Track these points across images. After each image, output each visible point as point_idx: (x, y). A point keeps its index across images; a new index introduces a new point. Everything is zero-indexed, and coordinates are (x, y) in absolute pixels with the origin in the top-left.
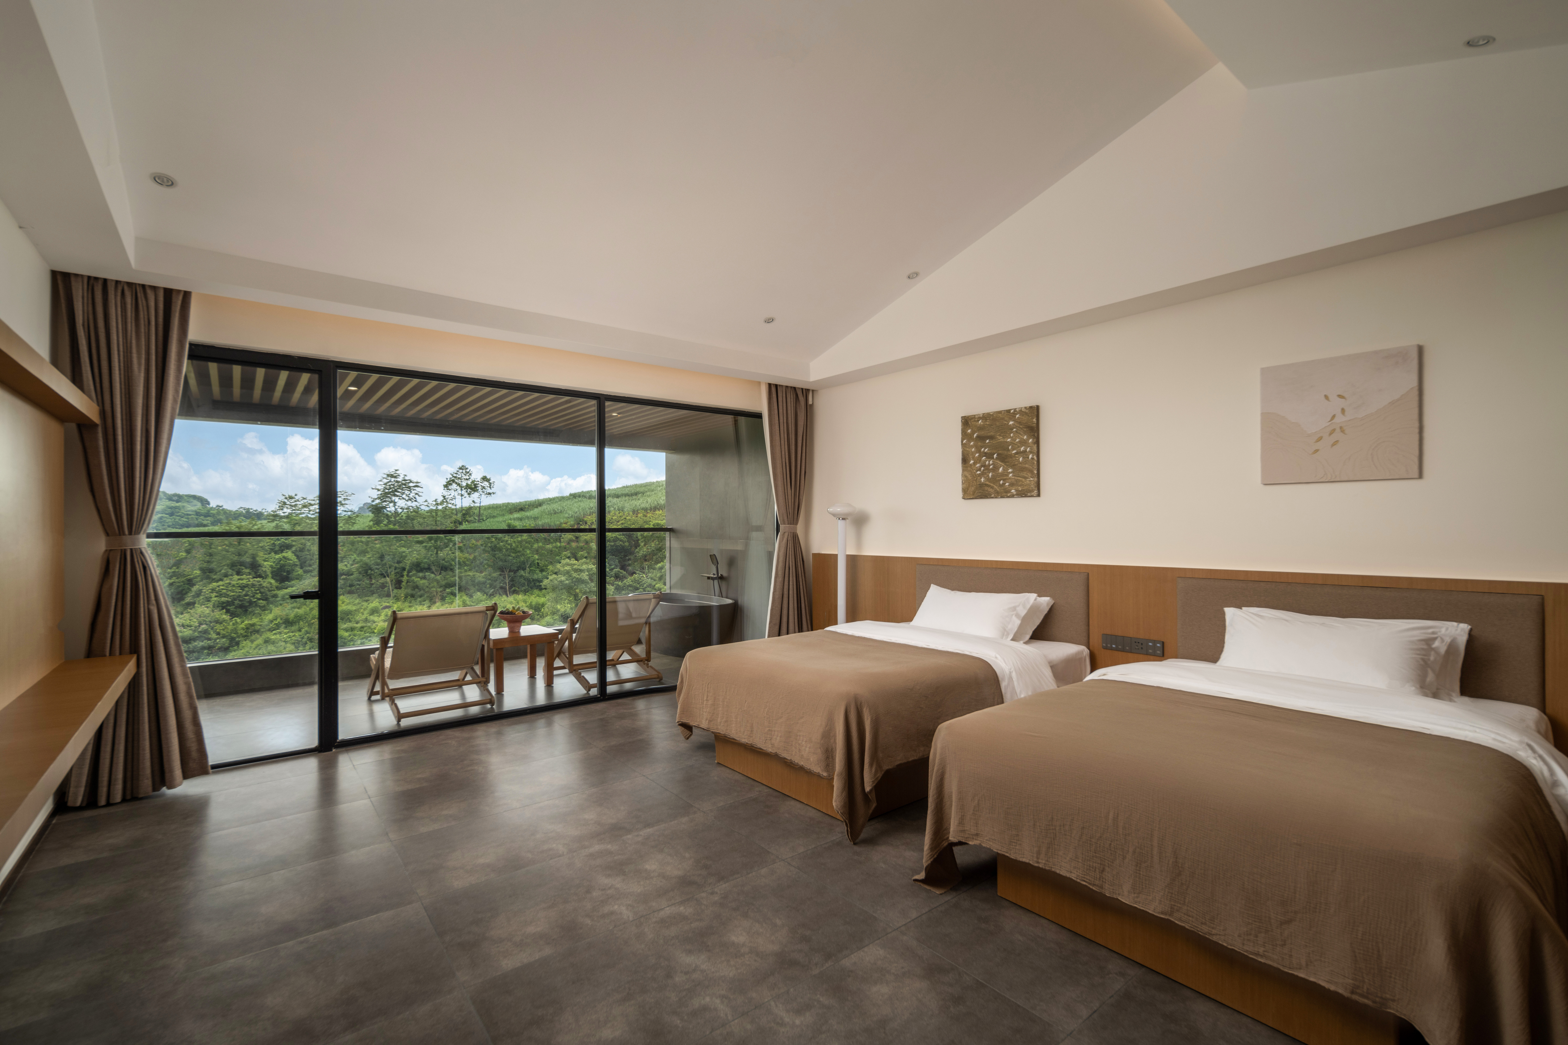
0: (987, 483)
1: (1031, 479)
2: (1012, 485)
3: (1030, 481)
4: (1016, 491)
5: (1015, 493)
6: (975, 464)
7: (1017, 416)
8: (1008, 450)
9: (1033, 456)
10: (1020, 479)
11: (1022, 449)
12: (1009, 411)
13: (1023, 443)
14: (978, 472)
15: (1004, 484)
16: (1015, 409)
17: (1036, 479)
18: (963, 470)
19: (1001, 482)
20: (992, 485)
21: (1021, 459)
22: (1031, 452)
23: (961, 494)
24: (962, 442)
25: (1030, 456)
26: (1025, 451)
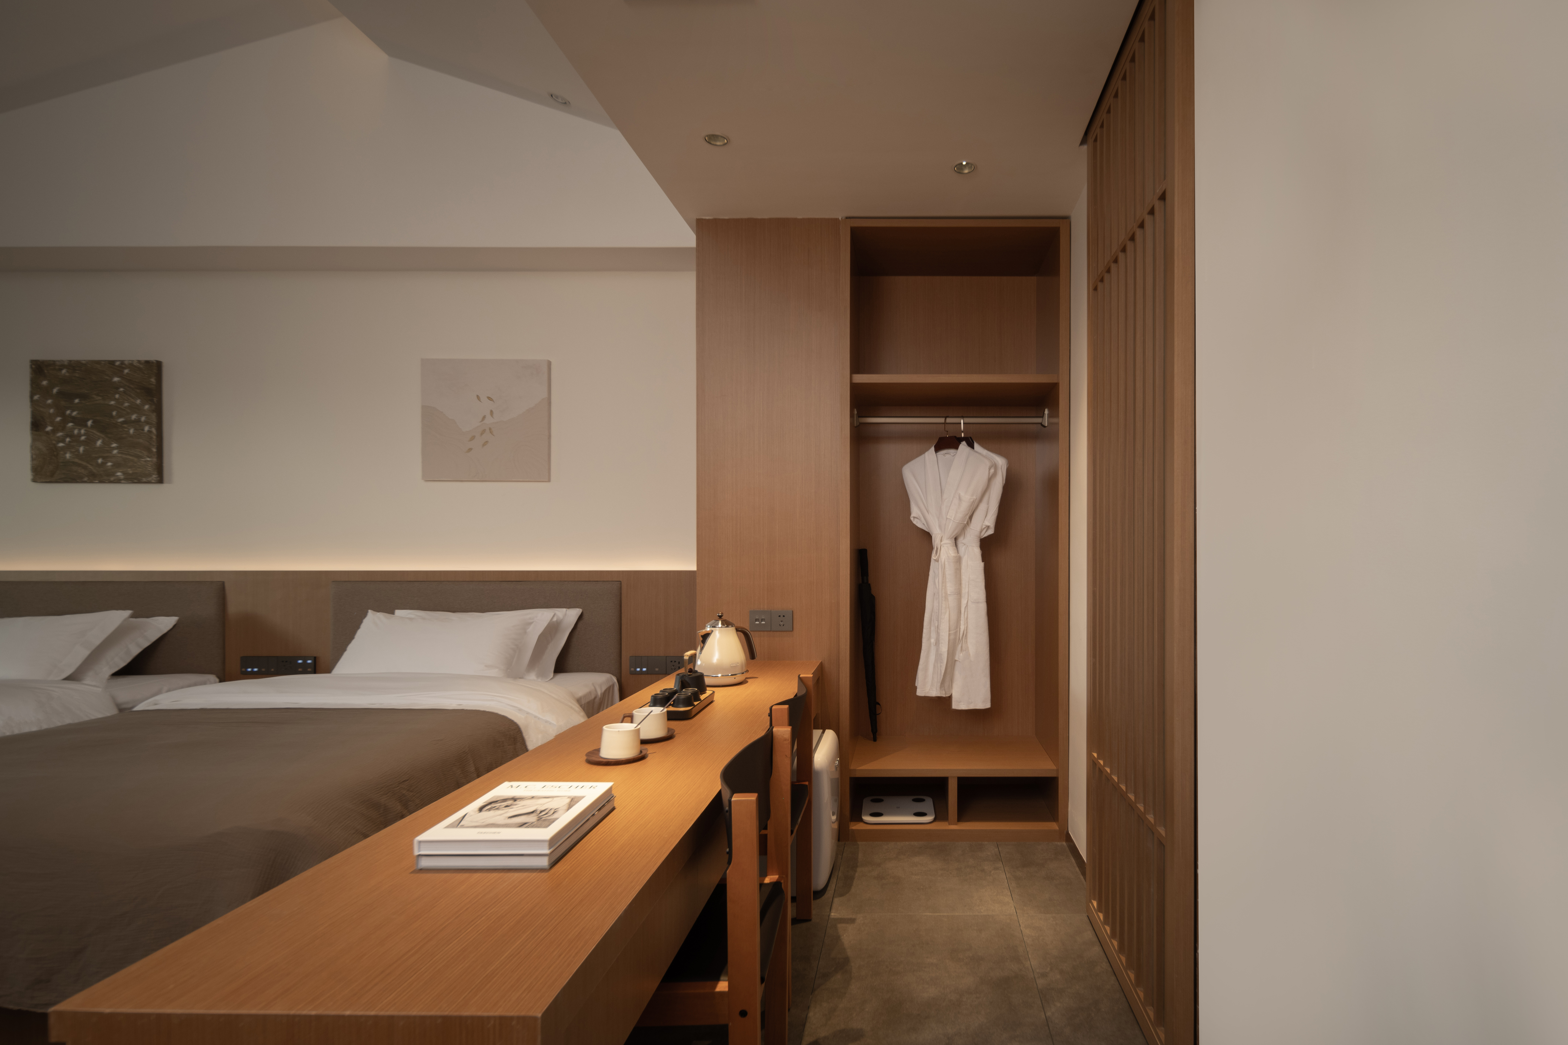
0: (76, 460)
1: (148, 459)
2: (117, 465)
3: (145, 461)
4: (124, 473)
5: (122, 477)
6: (54, 431)
7: (126, 371)
8: (112, 416)
9: (150, 428)
10: (131, 458)
11: (134, 417)
12: (112, 363)
13: (135, 409)
14: (61, 445)
15: (103, 464)
16: (122, 362)
17: (155, 460)
18: (34, 440)
19: (100, 461)
20: (84, 463)
21: (132, 431)
22: (147, 423)
23: (29, 474)
24: (32, 397)
25: (147, 428)
26: (138, 421)
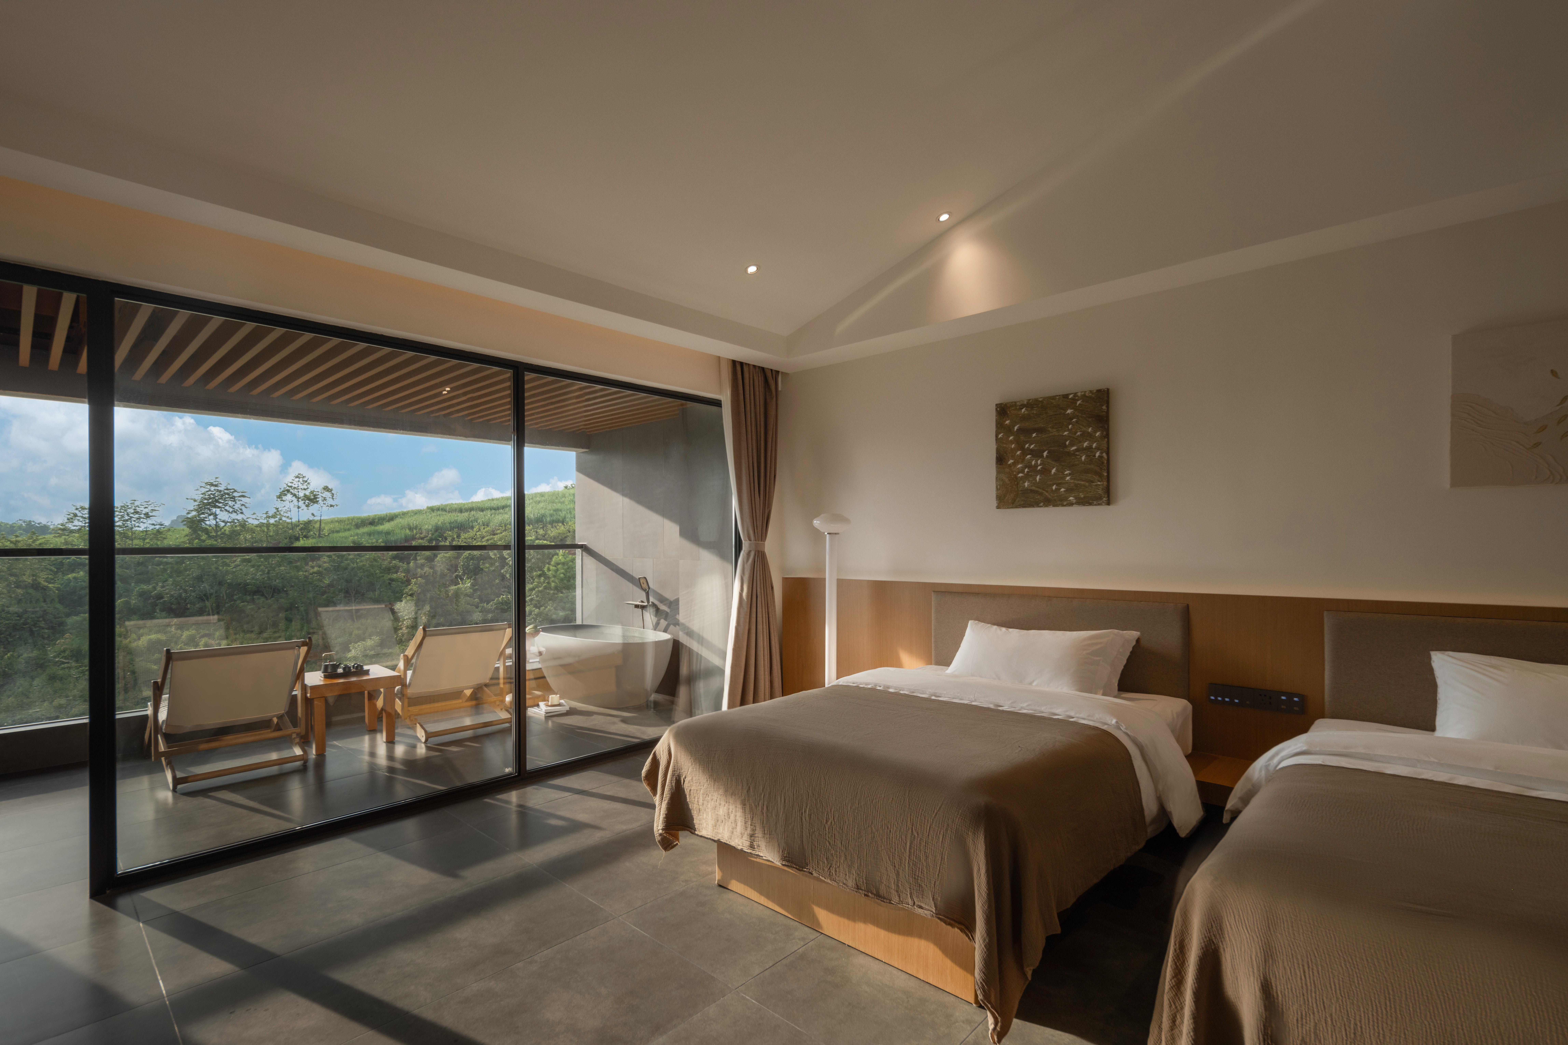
0: (1033, 488)
1: (1099, 483)
2: (1070, 490)
3: (1096, 485)
4: (1076, 498)
5: (1074, 501)
6: (1015, 464)
7: (1079, 403)
8: (1065, 446)
9: (1101, 453)
10: (1082, 483)
11: (1086, 444)
12: (1066, 396)
13: (1087, 436)
14: (1020, 475)
15: (1058, 490)
16: (1075, 394)
17: (1105, 483)
18: (998, 472)
19: (1054, 487)
20: (1041, 490)
21: (1083, 458)
22: (1097, 449)
23: (994, 503)
24: (997, 436)
25: (1098, 454)
26: (1089, 448)
